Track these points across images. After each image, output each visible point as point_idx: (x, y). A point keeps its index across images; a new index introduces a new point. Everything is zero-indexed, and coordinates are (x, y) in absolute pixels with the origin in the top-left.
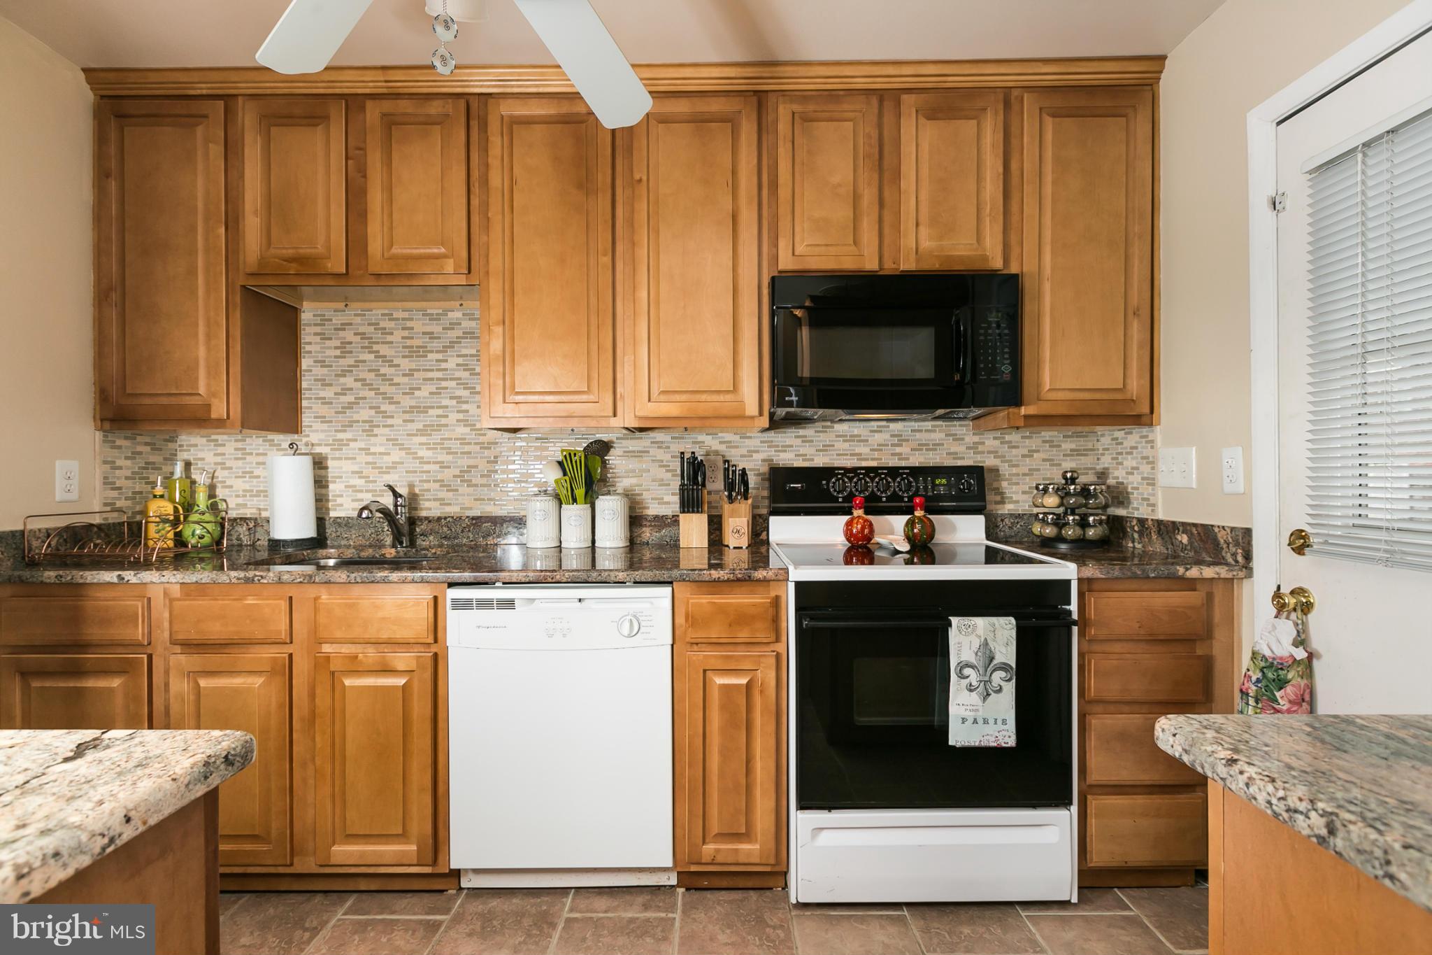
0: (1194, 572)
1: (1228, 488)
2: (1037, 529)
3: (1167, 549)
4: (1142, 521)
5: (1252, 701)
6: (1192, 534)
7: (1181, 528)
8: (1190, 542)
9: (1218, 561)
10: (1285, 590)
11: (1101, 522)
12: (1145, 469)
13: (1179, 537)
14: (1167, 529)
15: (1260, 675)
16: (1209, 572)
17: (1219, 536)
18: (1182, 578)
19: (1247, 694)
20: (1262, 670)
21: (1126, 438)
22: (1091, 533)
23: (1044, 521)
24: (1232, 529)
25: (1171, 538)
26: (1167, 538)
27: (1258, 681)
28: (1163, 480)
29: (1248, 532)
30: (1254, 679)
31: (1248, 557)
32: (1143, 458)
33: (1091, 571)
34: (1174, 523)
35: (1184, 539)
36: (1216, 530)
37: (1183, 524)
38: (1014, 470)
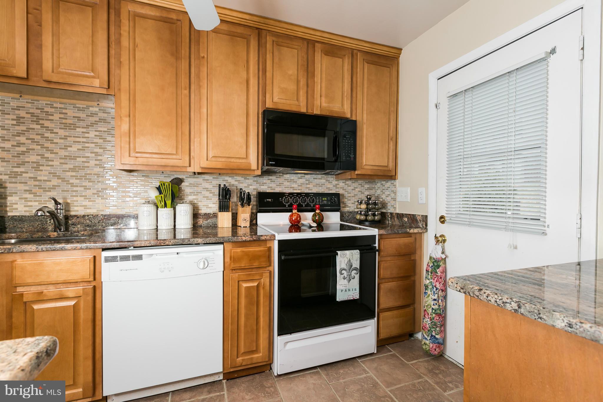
0: (412, 231)
1: (420, 202)
2: (358, 217)
3: (400, 223)
4: (391, 214)
5: (430, 274)
6: (409, 218)
7: (405, 216)
8: (408, 220)
9: (418, 227)
10: (438, 235)
11: (379, 214)
12: (393, 195)
13: (404, 219)
14: (400, 216)
15: (432, 264)
16: (416, 231)
17: (418, 218)
18: (408, 233)
19: (428, 271)
20: (433, 263)
21: (386, 184)
22: (376, 218)
23: (361, 214)
24: (422, 216)
25: (401, 219)
26: (400, 219)
27: (432, 266)
28: (399, 199)
29: (426, 216)
30: (431, 266)
31: (426, 225)
32: (392, 191)
33: (382, 232)
34: (402, 214)
35: (406, 219)
36: (417, 216)
37: (406, 214)
38: (349, 195)
